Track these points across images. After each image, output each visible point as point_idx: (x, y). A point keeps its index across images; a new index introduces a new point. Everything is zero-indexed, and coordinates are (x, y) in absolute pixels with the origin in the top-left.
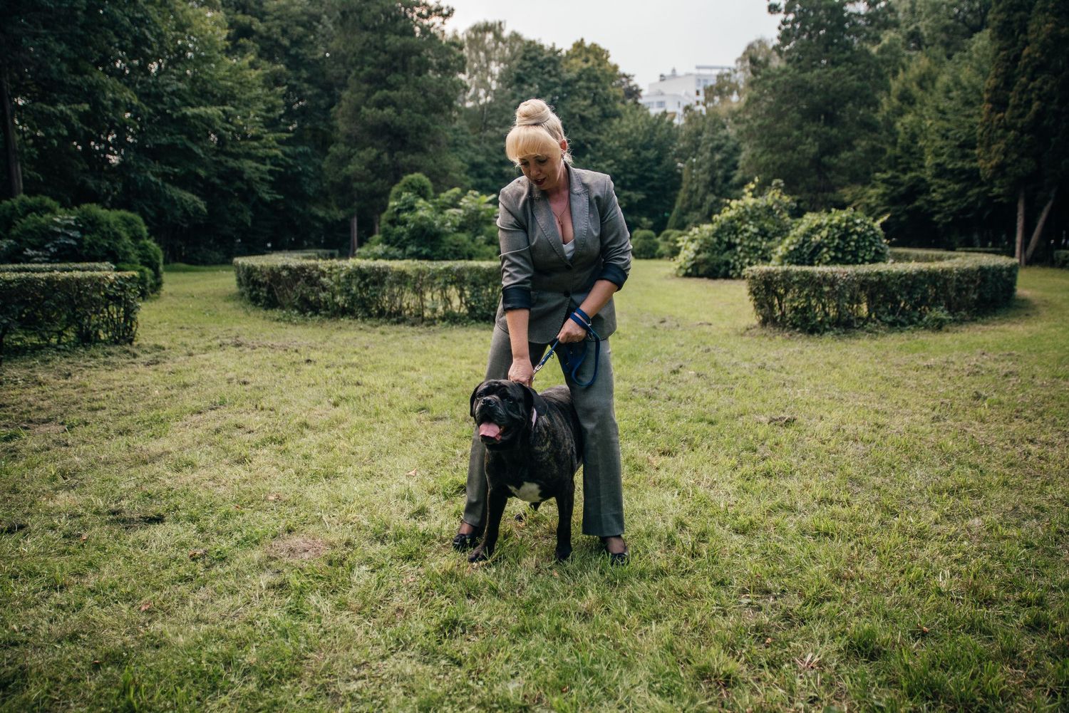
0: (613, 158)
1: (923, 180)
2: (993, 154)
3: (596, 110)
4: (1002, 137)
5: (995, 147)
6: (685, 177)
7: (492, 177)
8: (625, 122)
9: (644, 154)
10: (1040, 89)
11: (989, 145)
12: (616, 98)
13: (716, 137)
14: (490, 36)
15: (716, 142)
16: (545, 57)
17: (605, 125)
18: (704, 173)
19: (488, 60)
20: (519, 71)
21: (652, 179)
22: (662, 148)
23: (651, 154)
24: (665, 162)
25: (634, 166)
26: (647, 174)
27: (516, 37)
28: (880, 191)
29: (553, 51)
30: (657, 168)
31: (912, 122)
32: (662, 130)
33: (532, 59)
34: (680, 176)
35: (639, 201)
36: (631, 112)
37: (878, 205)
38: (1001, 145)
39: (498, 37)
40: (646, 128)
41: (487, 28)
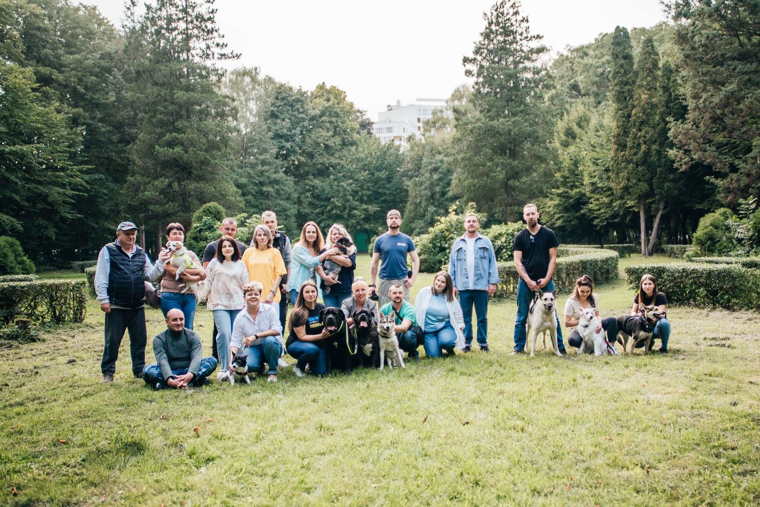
0: (352, 178)
1: (584, 195)
2: (620, 180)
3: (338, 140)
4: (626, 168)
5: (621, 175)
6: (412, 193)
7: (253, 195)
8: (360, 149)
9: (377, 174)
10: (645, 137)
11: (618, 173)
12: (353, 129)
13: (434, 161)
14: (247, 79)
15: (433, 165)
16: (294, 98)
17: (345, 152)
18: (426, 189)
19: (247, 100)
20: (272, 108)
21: (385, 194)
22: (391, 169)
23: (383, 174)
24: (395, 180)
25: (370, 185)
26: (380, 191)
27: (270, 80)
28: (557, 202)
29: (302, 93)
30: (388, 185)
31: (575, 152)
32: (391, 155)
33: (283, 99)
34: (407, 191)
35: (374, 212)
36: (365, 141)
37: (555, 213)
38: (624, 174)
39: (254, 80)
40: (378, 154)
41: (245, 73)
